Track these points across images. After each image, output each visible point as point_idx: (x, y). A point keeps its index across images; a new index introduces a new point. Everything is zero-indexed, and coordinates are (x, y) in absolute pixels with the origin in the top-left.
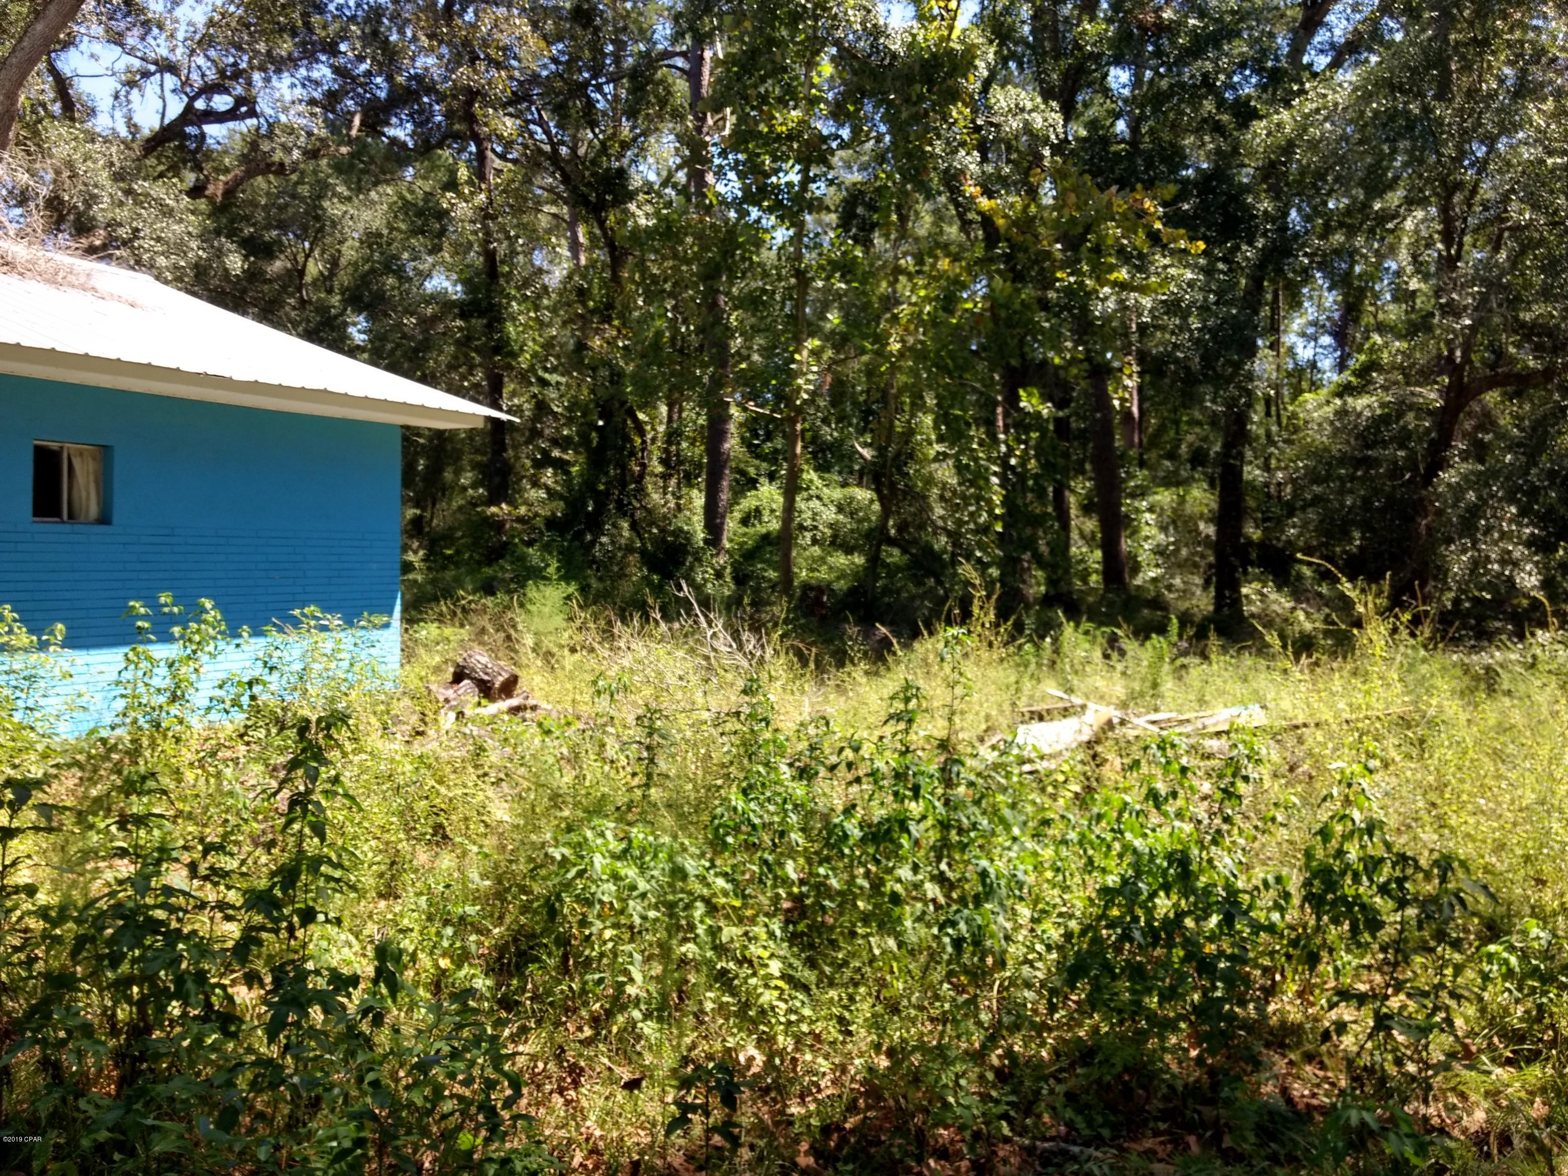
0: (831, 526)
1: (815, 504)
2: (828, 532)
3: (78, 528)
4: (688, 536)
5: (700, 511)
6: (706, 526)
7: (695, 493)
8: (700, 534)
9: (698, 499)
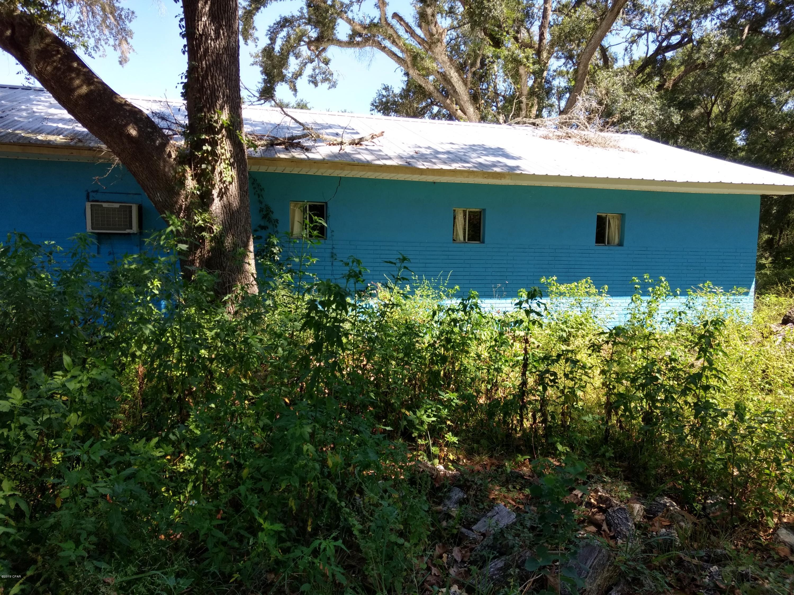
3: (611, 248)
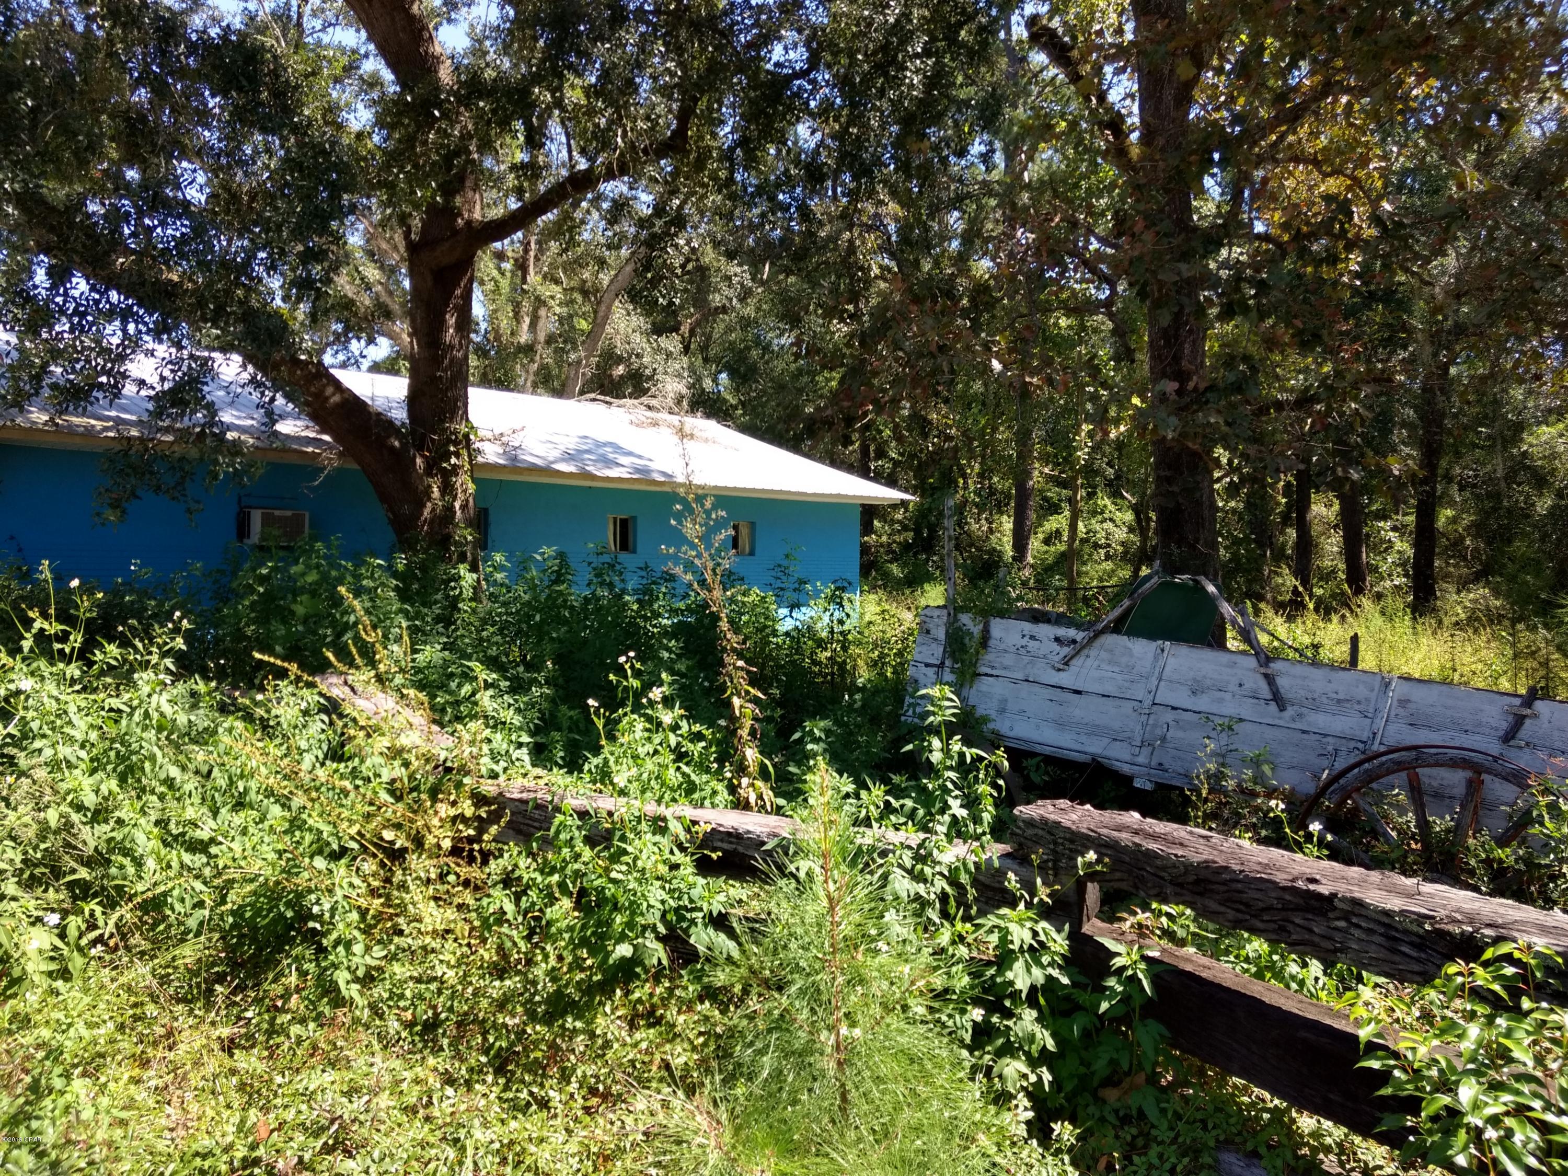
0: (1122, 544)
1: (1109, 525)
2: (1120, 549)
3: (745, 558)
4: (1000, 554)
5: (1009, 533)
6: (1014, 546)
7: (1005, 518)
8: (1009, 551)
9: (1007, 524)
